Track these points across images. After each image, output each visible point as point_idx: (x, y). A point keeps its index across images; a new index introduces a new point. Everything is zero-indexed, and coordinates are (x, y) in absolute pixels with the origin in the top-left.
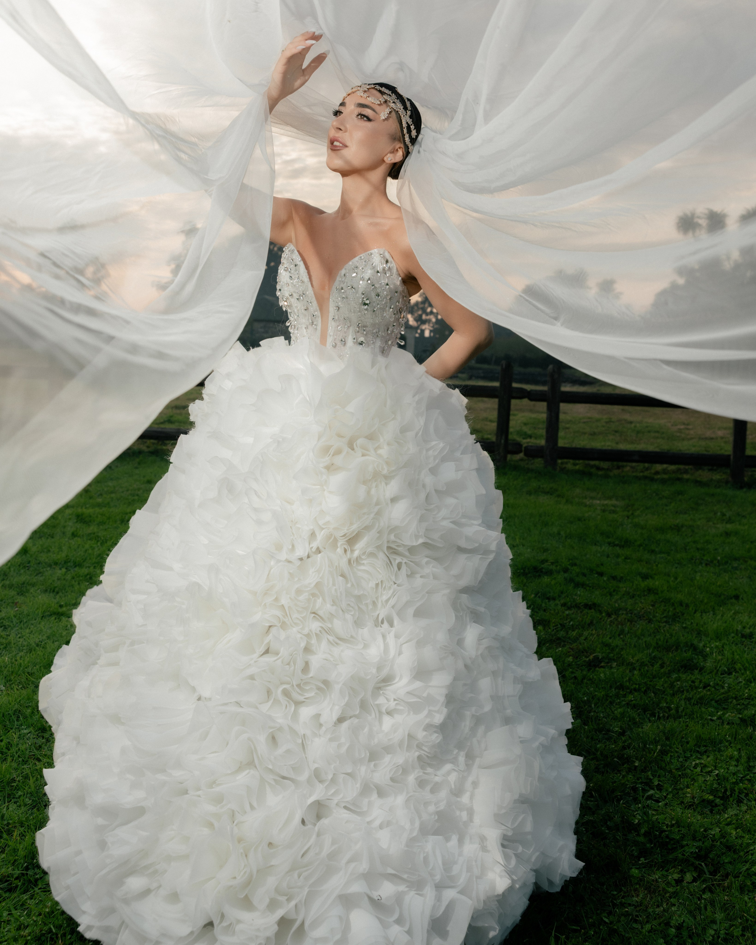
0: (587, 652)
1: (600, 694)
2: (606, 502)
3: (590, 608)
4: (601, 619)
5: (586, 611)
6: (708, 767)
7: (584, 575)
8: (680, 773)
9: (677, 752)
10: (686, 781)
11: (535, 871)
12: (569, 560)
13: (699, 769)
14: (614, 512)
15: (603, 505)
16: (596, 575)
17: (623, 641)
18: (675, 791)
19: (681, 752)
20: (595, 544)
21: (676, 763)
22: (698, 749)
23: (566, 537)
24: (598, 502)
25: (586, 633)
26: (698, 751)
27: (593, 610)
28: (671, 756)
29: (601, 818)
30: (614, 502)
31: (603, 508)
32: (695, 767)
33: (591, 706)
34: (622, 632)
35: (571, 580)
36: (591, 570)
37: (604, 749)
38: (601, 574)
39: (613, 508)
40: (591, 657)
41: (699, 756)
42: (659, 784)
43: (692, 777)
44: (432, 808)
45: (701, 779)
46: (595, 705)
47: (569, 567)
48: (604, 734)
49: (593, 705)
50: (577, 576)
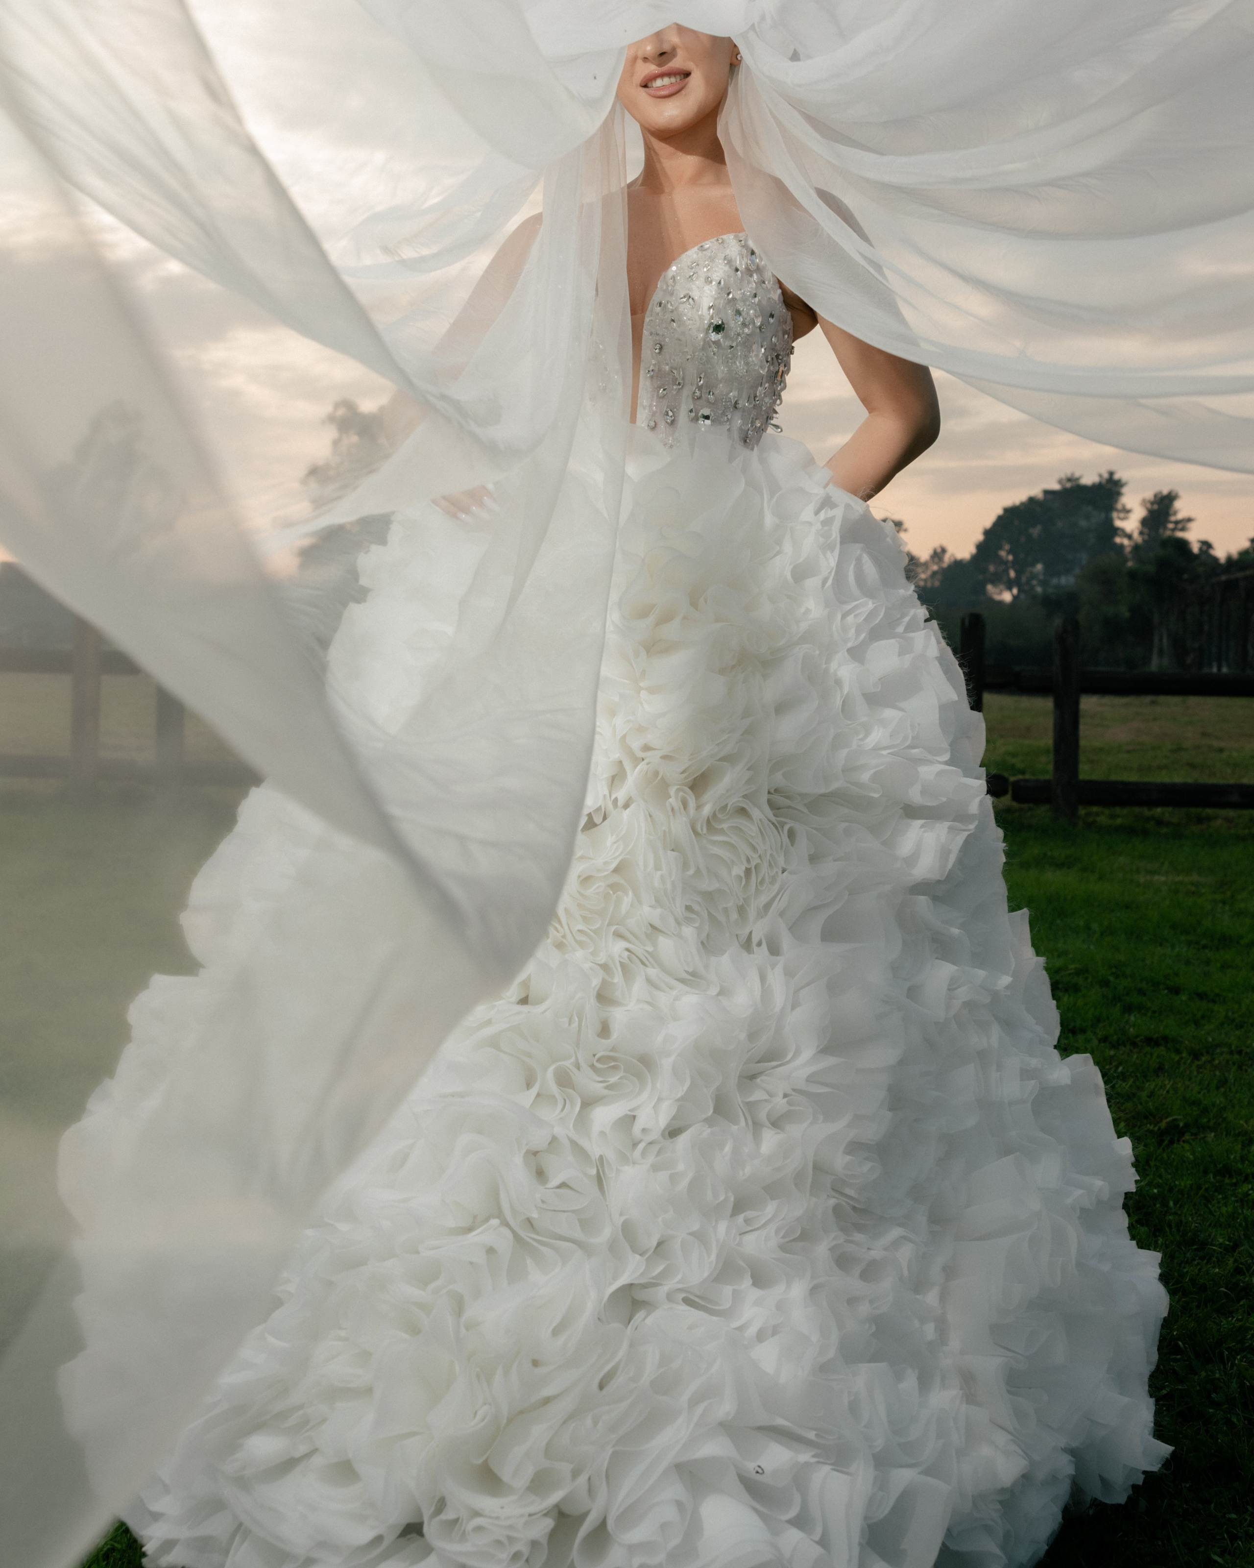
0: (1154, 1117)
1: (1184, 1183)
4: (1178, 1062)
11: (1072, 1452)
16: (1166, 991)
20: (1161, 944)
25: (1150, 1085)
27: (1162, 1048)
29: (1198, 1388)
37: (1198, 1275)
38: (1176, 991)
40: (1163, 1125)
44: (864, 1309)
46: (1175, 1204)
48: (1196, 1250)
49: (1171, 1204)
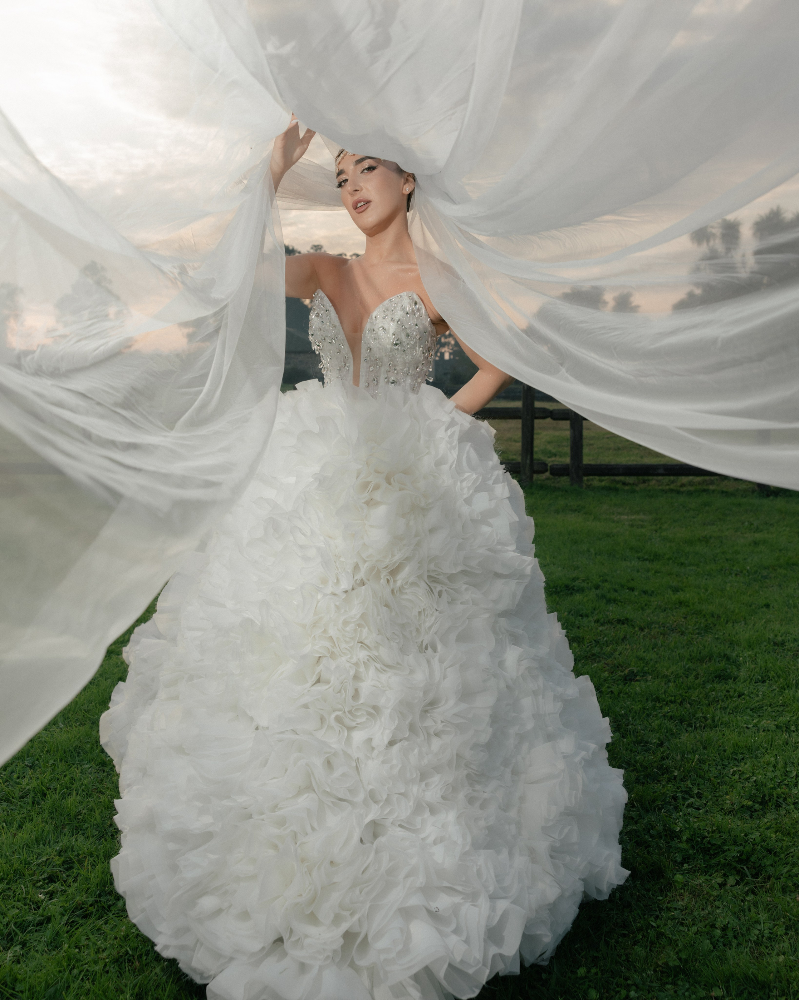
0: (622, 667)
1: (637, 707)
2: (633, 517)
3: (623, 624)
4: (634, 633)
5: (619, 626)
6: (746, 774)
7: (616, 591)
8: (719, 781)
9: (715, 761)
10: (724, 788)
11: (584, 880)
12: (600, 576)
13: (737, 776)
14: (642, 526)
15: (631, 521)
16: (628, 591)
17: (657, 654)
18: (715, 799)
19: (719, 760)
20: (625, 560)
21: (714, 772)
22: (735, 757)
23: (596, 554)
24: (626, 517)
25: (620, 648)
26: (735, 759)
27: (626, 625)
28: (709, 764)
29: (644, 827)
30: (641, 516)
31: (631, 523)
32: (733, 774)
33: (628, 720)
34: (655, 645)
35: (603, 596)
36: (623, 586)
37: (644, 760)
38: (632, 589)
39: (641, 523)
40: (626, 672)
41: (736, 763)
42: (698, 792)
43: (731, 784)
44: (482, 823)
45: (740, 786)
46: (633, 718)
47: (600, 583)
48: (643, 746)
50: (609, 592)
